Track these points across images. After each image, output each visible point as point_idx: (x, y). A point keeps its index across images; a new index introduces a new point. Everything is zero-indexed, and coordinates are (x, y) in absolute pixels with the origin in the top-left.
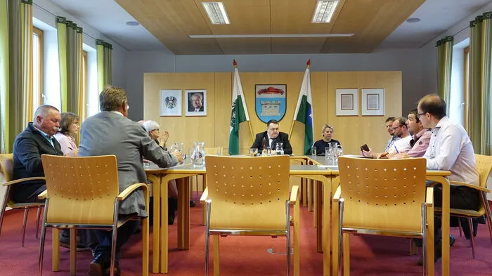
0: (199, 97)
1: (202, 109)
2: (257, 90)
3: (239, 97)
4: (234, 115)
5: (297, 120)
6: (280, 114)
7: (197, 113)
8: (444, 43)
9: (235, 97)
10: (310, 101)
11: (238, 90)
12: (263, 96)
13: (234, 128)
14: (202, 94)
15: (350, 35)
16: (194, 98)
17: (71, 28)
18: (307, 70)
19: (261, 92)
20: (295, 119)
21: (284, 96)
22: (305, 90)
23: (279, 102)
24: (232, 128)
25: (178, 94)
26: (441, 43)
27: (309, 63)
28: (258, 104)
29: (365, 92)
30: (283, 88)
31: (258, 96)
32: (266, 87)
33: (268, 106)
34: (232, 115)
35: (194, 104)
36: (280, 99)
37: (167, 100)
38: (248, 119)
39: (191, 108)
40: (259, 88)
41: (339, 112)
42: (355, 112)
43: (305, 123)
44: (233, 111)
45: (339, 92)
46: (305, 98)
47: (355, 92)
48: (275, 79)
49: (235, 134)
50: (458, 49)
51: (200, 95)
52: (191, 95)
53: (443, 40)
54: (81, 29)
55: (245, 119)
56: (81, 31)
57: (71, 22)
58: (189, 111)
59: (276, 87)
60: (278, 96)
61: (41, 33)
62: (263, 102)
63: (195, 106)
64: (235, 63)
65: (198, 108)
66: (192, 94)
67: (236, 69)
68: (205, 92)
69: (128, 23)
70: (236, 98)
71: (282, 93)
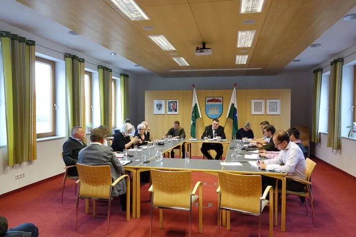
0: (174, 104)
1: (176, 111)
2: (207, 100)
3: (196, 104)
4: (193, 114)
5: (229, 117)
6: (219, 114)
7: (173, 113)
8: (317, 72)
9: (194, 105)
10: (236, 106)
11: (195, 101)
12: (210, 103)
14: (176, 102)
15: (260, 69)
16: (172, 105)
17: (105, 70)
18: (235, 89)
20: (227, 117)
21: (221, 103)
22: (233, 100)
23: (219, 107)
24: (192, 122)
25: (163, 102)
26: (316, 72)
27: (235, 85)
28: (207, 108)
29: (268, 101)
30: (221, 99)
31: (207, 103)
32: (212, 98)
33: (212, 109)
35: (172, 108)
36: (219, 105)
37: (157, 105)
38: (201, 117)
39: (170, 110)
40: (208, 99)
41: (253, 113)
42: (262, 113)
43: (233, 119)
44: (193, 112)
45: (253, 101)
46: (233, 105)
47: (263, 101)
48: (216, 94)
49: (194, 124)
50: (327, 75)
53: (317, 70)
54: (111, 70)
55: (199, 117)
56: (111, 71)
57: (105, 67)
59: (217, 98)
60: (218, 103)
61: (90, 74)
62: (209, 107)
64: (194, 86)
65: (174, 110)
67: (194, 89)
68: (178, 101)
69: (136, 65)
71: (220, 101)
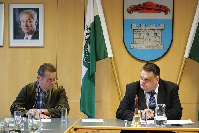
0: (32, 16)
1: (36, 36)
2: (127, 6)
3: (97, 19)
4: (89, 47)
5: (191, 56)
6: (162, 47)
7: (28, 41)
9: (89, 20)
12: (136, 15)
13: (89, 69)
14: (37, 10)
16: (23, 17)
19: (131, 10)
20: (186, 55)
21: (169, 16)
23: (162, 27)
24: (84, 70)
31: (127, 16)
33: (143, 33)
34: (86, 47)
35: (23, 26)
36: (163, 22)
38: (110, 54)
39: (18, 34)
40: (130, 3)
44: (88, 41)
49: (90, 77)
51: (33, 12)
52: (18, 12)
55: (106, 56)
58: (15, 38)
60: (160, 16)
62: (134, 26)
63: (24, 29)
65: (30, 33)
66: (21, 10)
68: (41, 8)
70: (92, 20)
